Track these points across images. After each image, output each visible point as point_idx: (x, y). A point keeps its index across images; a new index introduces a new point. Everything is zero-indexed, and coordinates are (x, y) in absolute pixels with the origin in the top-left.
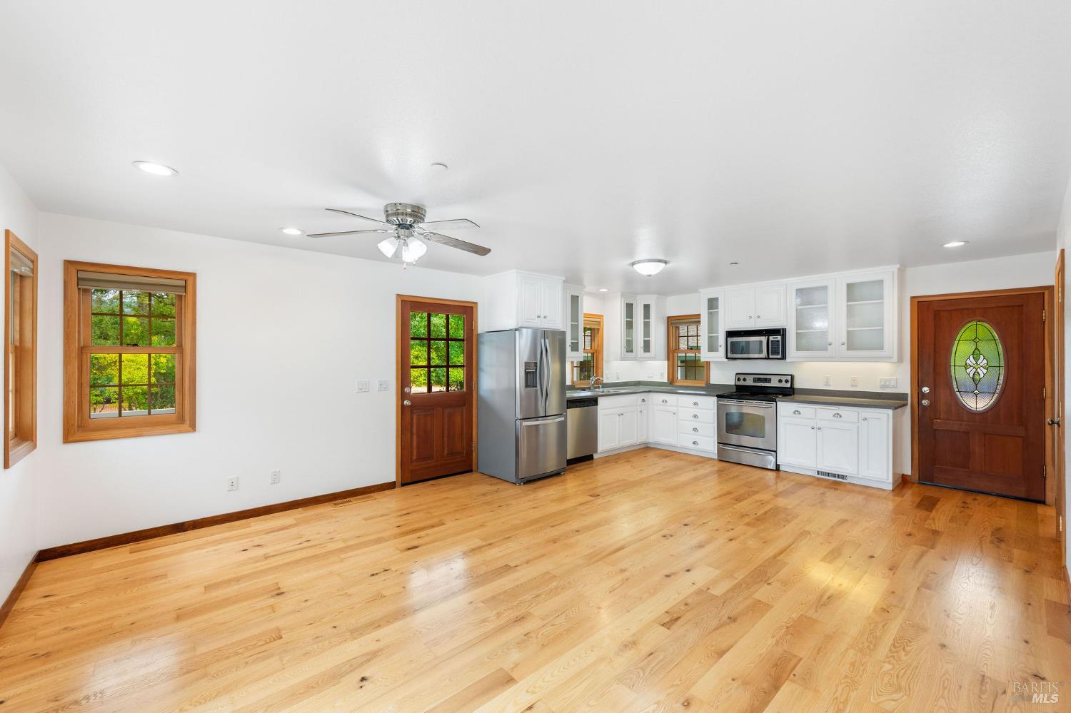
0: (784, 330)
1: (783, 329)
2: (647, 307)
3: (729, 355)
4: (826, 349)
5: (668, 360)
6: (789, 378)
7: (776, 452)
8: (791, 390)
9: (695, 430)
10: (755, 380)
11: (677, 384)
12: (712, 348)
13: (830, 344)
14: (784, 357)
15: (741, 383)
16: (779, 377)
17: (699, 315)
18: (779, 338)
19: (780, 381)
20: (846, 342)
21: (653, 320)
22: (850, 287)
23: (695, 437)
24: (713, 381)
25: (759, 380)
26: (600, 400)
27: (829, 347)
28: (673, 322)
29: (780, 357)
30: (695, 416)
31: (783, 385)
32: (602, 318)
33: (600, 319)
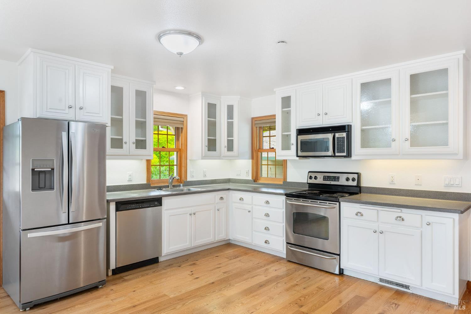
0: (350, 127)
1: (348, 125)
2: (230, 109)
3: (300, 153)
4: (389, 146)
5: (252, 158)
6: (356, 176)
7: (339, 255)
8: (358, 189)
9: (267, 229)
10: (325, 178)
11: (260, 182)
12: (286, 147)
13: (394, 140)
14: (349, 155)
15: (313, 181)
16: (346, 176)
17: (275, 116)
18: (344, 135)
19: (348, 179)
20: (409, 139)
21: (236, 120)
22: (414, 78)
23: (267, 237)
24: (289, 179)
25: (328, 178)
26: (165, 201)
27: (393, 144)
28: (256, 122)
29: (345, 154)
30: (267, 215)
31: (351, 183)
32: (185, 118)
33: (184, 118)
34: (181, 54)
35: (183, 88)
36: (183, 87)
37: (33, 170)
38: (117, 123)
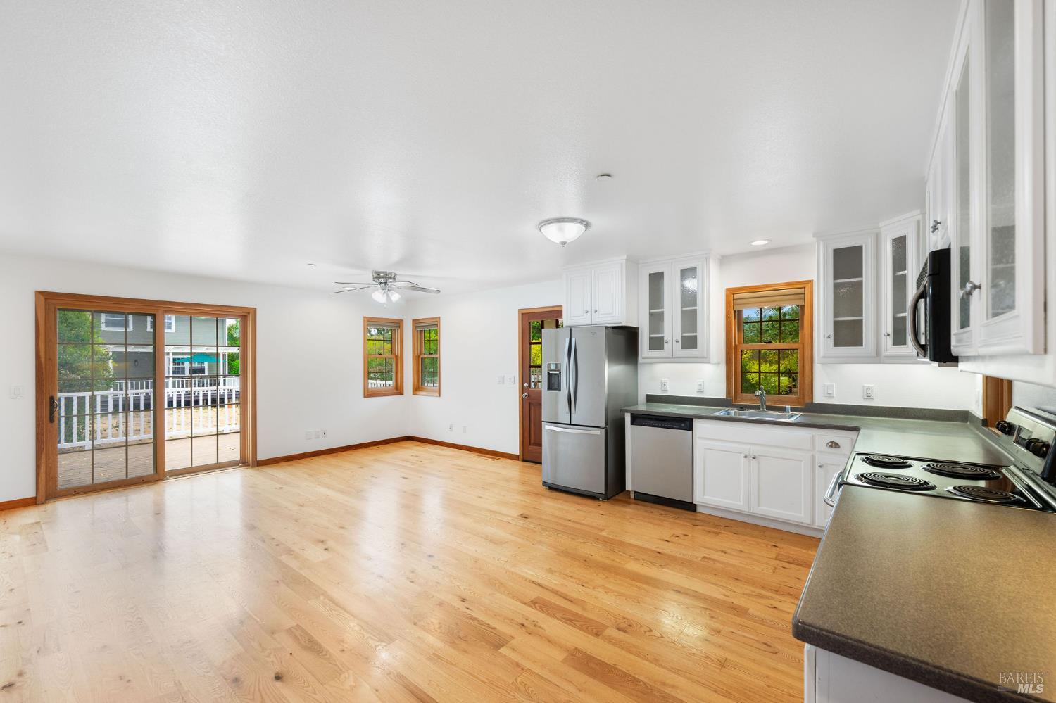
26: (698, 424)
32: (808, 287)
33: (804, 288)
34: (564, 243)
35: (766, 242)
36: (765, 240)
37: (548, 372)
38: (656, 320)
